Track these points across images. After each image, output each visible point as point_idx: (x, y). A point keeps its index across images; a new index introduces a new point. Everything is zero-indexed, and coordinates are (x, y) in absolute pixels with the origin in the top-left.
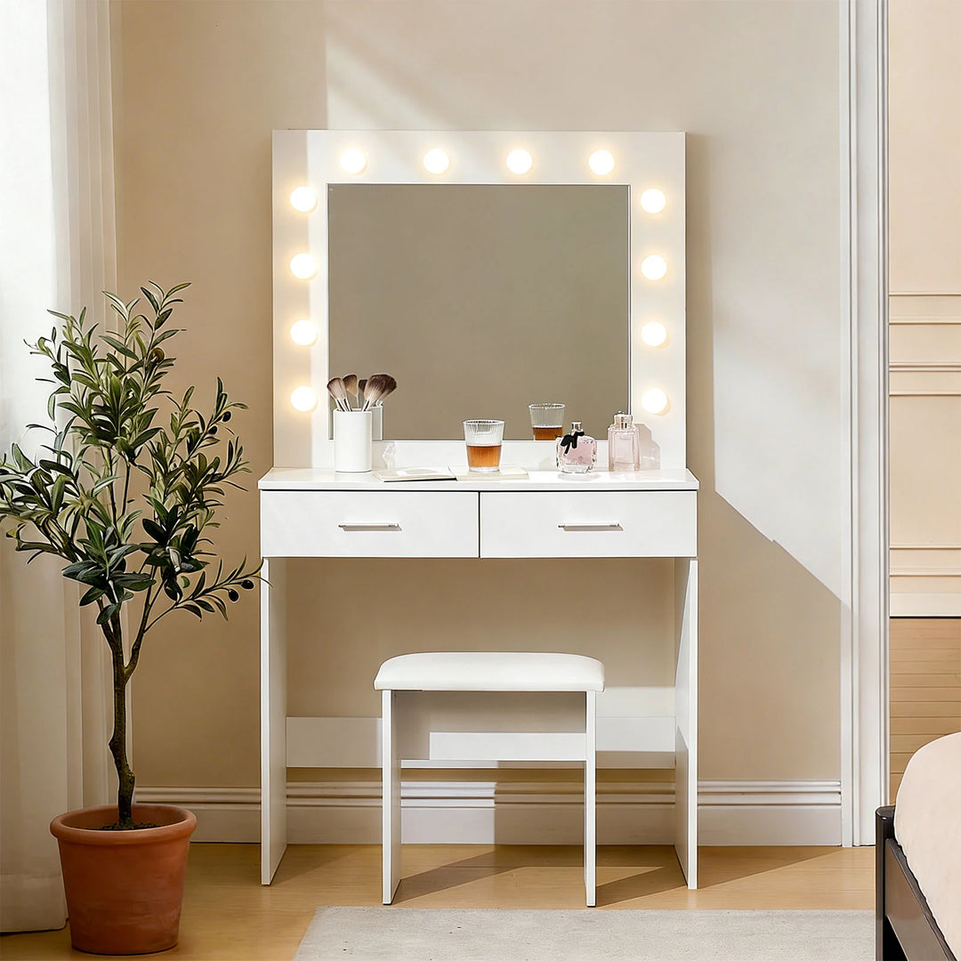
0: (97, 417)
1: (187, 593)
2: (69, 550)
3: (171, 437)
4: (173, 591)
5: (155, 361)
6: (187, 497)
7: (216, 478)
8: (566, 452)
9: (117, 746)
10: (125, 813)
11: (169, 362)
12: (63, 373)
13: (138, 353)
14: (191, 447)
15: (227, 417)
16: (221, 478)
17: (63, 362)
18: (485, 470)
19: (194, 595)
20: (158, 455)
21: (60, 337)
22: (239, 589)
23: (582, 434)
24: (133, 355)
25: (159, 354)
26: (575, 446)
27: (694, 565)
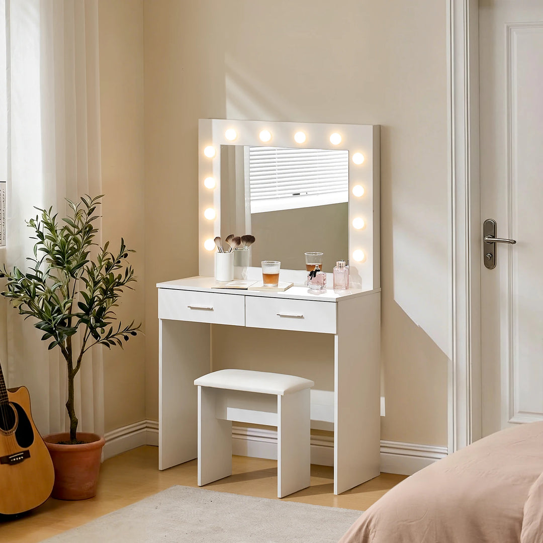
0: (57, 256)
1: (103, 336)
2: (40, 314)
3: (98, 265)
4: (96, 336)
5: (89, 230)
6: (104, 292)
7: (119, 284)
8: (311, 279)
9: (70, 406)
10: (73, 437)
11: (96, 231)
12: (41, 235)
13: (80, 227)
14: (107, 270)
15: (126, 255)
16: (122, 284)
17: (41, 230)
18: (270, 285)
19: (107, 338)
20: (91, 273)
21: (40, 219)
22: (129, 335)
23: (319, 271)
24: (77, 227)
25: (91, 228)
26: (315, 276)
27: (336, 338)
